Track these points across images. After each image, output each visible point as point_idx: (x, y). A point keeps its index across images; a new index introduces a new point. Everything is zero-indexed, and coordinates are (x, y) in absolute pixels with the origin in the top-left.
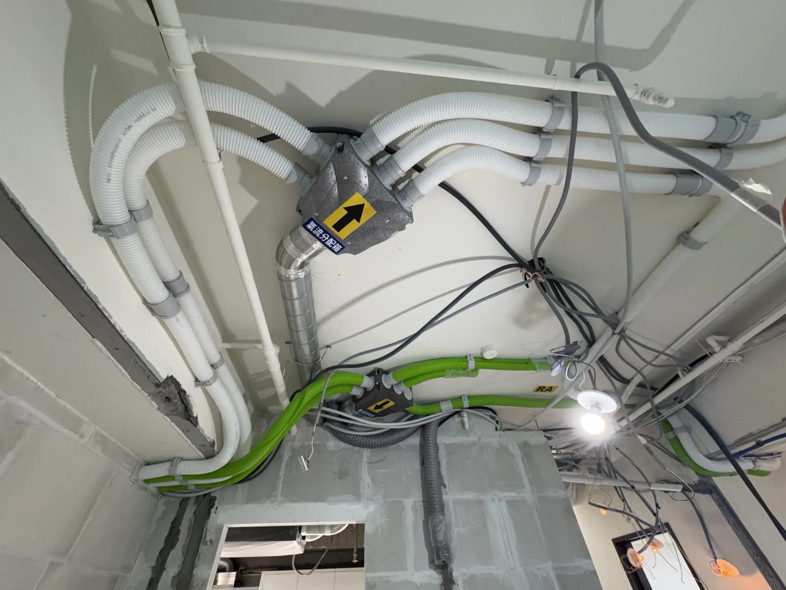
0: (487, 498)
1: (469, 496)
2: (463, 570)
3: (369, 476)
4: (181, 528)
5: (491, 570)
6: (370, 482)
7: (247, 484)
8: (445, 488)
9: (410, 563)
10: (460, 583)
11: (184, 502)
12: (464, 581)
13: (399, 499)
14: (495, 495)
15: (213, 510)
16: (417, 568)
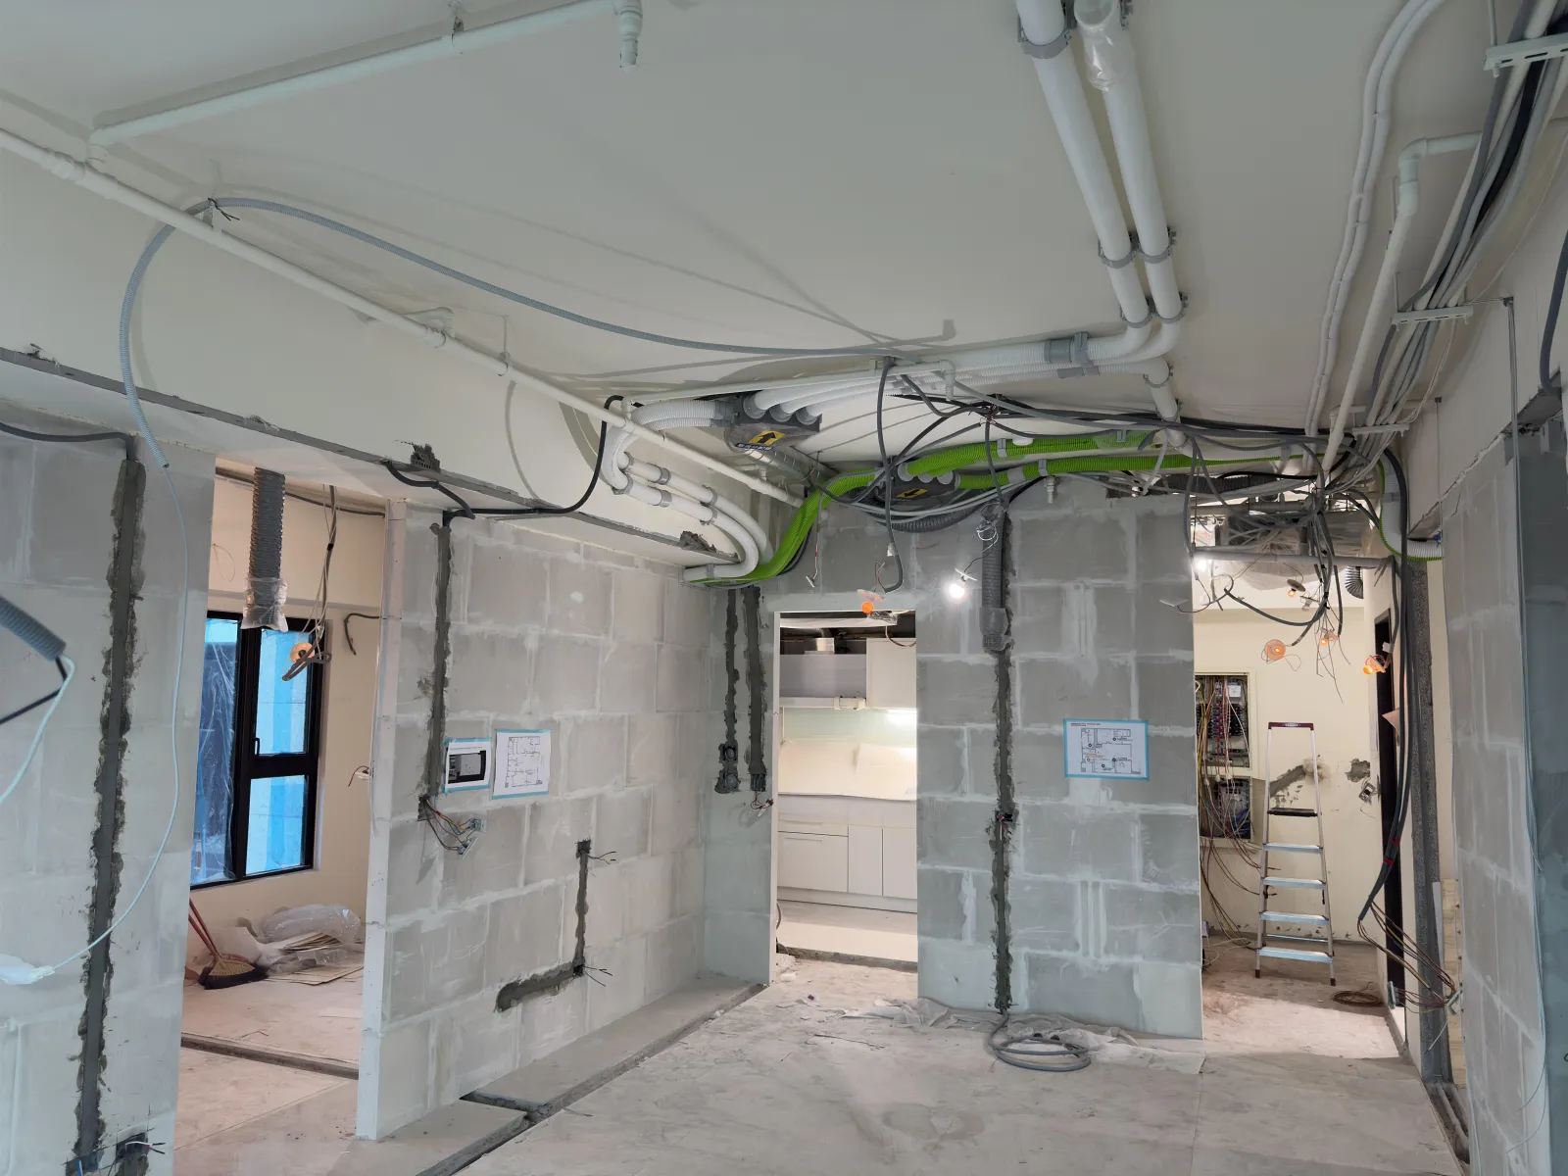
0: (1068, 586)
1: (1045, 584)
2: (1023, 655)
3: (919, 564)
4: (736, 614)
5: (1057, 656)
6: (920, 570)
7: (786, 576)
8: (1015, 575)
9: (964, 646)
10: (1017, 665)
11: (732, 593)
12: (1022, 665)
14: (1082, 582)
15: (760, 599)
16: (972, 651)
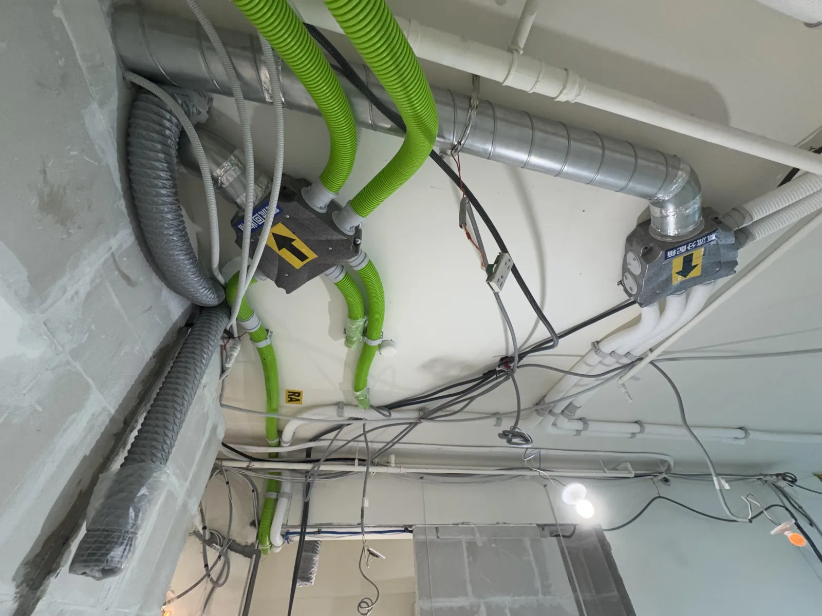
3: (92, 281)
13: (89, 380)
